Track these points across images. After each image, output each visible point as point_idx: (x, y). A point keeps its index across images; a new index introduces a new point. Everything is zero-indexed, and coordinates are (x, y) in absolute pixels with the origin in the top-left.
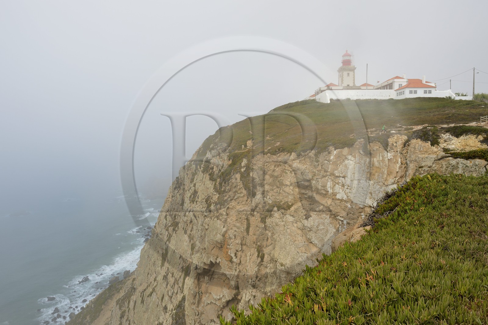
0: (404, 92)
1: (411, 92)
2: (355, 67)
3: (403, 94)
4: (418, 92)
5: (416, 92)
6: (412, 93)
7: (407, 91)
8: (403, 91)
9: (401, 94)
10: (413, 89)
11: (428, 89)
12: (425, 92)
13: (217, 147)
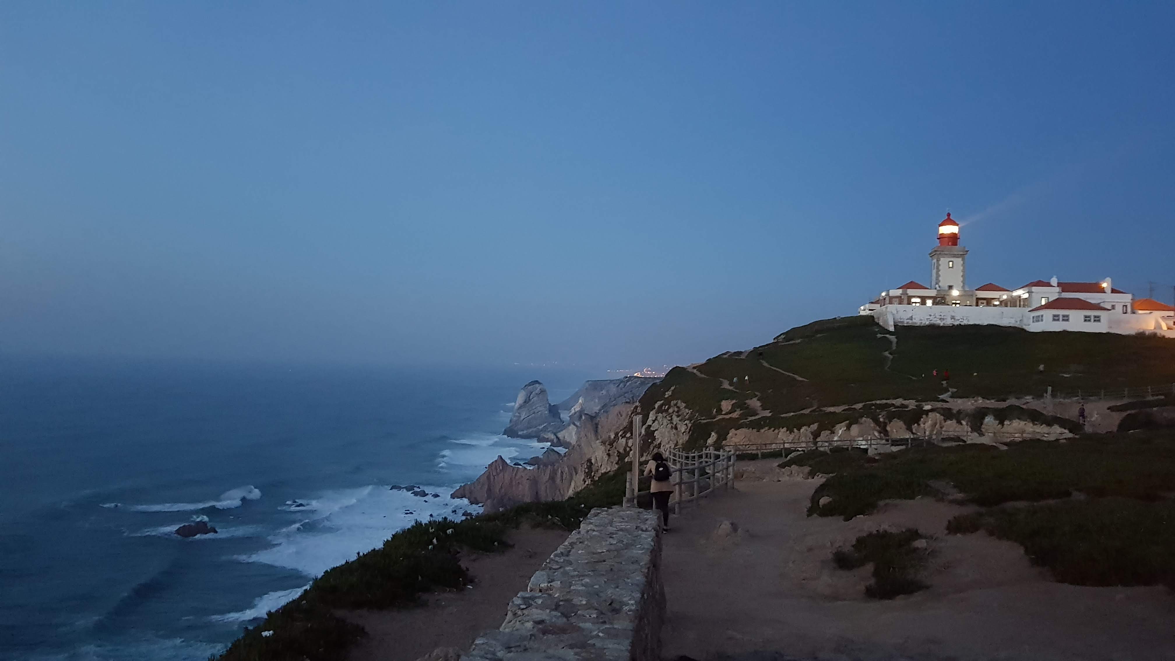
0: (1042, 316)
1: (1056, 318)
2: (967, 250)
3: (1042, 320)
4: (1071, 318)
5: (1066, 318)
6: (1058, 320)
7: (1048, 314)
8: (1042, 314)
9: (1038, 321)
10: (1061, 312)
11: (1092, 313)
12: (1087, 319)
13: (668, 408)
